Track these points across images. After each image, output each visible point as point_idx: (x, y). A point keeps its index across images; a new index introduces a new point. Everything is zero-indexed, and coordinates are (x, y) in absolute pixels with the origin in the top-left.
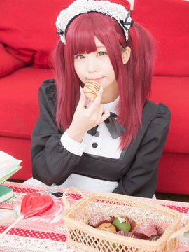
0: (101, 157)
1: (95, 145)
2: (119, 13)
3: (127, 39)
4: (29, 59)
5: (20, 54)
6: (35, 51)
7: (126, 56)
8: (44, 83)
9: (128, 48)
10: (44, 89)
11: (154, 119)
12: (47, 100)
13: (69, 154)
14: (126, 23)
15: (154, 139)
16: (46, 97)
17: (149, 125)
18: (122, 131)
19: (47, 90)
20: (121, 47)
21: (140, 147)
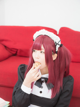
1: (41, 92)
2: (56, 39)
3: (57, 50)
6: (17, 50)
7: (55, 57)
8: (20, 65)
10: (20, 68)
11: (67, 82)
12: (21, 73)
13: (24, 93)
14: (58, 44)
15: (68, 91)
16: (20, 71)
17: (64, 84)
18: (52, 87)
19: (21, 69)
20: (53, 52)
21: (61, 94)
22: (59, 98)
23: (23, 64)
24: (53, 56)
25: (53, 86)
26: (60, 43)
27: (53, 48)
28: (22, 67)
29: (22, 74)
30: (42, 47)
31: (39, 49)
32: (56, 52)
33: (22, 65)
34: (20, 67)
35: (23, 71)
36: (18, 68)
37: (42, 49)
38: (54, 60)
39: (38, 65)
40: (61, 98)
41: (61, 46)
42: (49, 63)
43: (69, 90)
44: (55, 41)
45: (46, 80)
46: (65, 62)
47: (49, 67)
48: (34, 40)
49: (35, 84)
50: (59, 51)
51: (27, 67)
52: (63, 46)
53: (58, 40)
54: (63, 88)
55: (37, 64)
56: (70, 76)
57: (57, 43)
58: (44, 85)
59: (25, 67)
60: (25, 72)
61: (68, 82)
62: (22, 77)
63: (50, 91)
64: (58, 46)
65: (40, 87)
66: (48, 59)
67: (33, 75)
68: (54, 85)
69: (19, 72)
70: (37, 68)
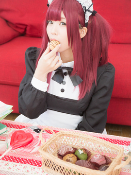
0: (67, 99)
1: (63, 91)
3: (86, 22)
4: (23, 30)
5: (17, 27)
7: (83, 32)
8: (28, 49)
9: (85, 28)
10: (27, 53)
11: (103, 73)
12: (29, 61)
13: (36, 90)
14: (88, 10)
15: (105, 87)
16: (29, 58)
17: (100, 77)
18: (80, 81)
19: (29, 54)
20: (80, 25)
21: (94, 93)
22: (91, 99)
23: (33, 46)
24: (80, 31)
25: (82, 80)
26: (92, 9)
27: (80, 18)
28: (32, 52)
29: (31, 63)
30: (62, 15)
31: (58, 18)
32: (85, 25)
33: (31, 49)
34: (27, 51)
35: (33, 58)
36: (25, 54)
37: (63, 18)
38: (81, 37)
39: (55, 45)
40: (94, 99)
41: (93, 14)
42: (73, 42)
43: (108, 85)
44: (83, 6)
45: (70, 71)
46: (101, 41)
47: (74, 48)
48: (48, 5)
49: (52, 79)
50: (90, 22)
51: (40, 52)
52: (98, 14)
53: (88, 4)
54: (98, 83)
55: (54, 43)
56: (109, 64)
57: (87, 8)
58: (67, 79)
59: (36, 51)
60: (36, 60)
61: (106, 74)
62: (32, 68)
63: (77, 89)
64: (88, 15)
65: (61, 82)
66: (72, 35)
67: (49, 62)
68: (82, 78)
69: (27, 60)
70: (54, 51)
